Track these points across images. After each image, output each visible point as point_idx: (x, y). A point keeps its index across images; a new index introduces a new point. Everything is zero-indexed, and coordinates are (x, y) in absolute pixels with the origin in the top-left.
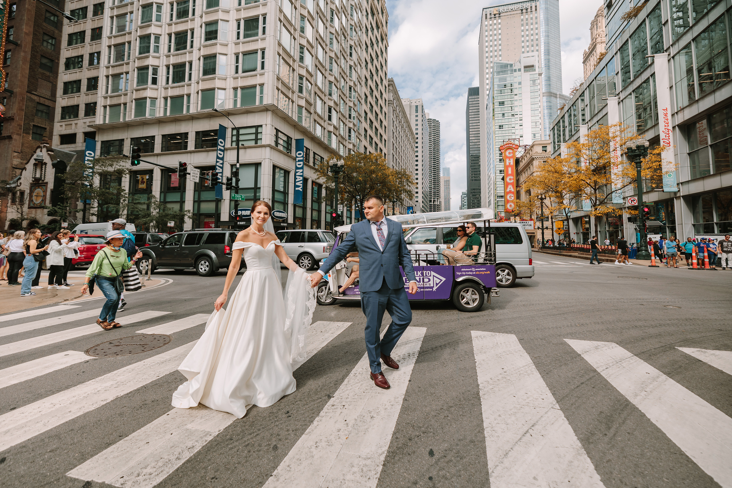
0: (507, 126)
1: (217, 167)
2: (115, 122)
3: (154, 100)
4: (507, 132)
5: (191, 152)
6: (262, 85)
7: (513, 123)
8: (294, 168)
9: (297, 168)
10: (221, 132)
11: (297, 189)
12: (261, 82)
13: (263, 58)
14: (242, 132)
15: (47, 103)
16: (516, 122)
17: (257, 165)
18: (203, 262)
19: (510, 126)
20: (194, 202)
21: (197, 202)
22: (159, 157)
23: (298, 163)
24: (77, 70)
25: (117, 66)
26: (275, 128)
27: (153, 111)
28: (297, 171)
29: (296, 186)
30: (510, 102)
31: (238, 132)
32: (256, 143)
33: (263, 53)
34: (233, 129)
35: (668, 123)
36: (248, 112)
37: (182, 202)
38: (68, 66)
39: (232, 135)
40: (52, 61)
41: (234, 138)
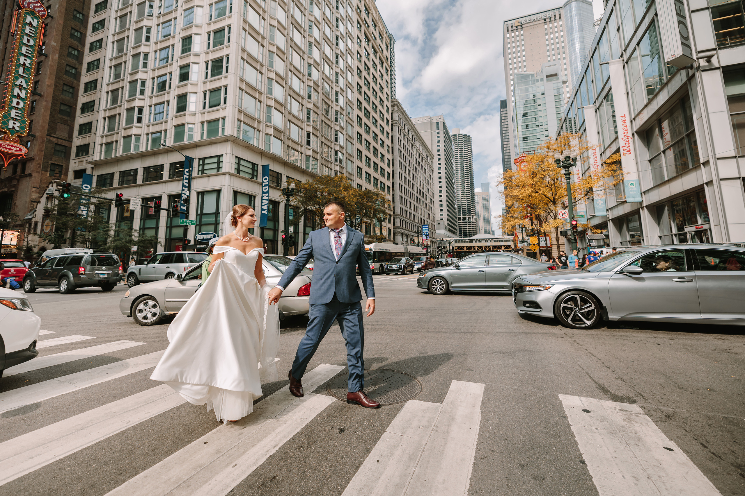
0: (531, 138)
1: (183, 195)
2: (109, 158)
3: (138, 136)
4: (532, 144)
5: (166, 182)
6: (224, 118)
7: (537, 134)
8: (261, 193)
9: (263, 193)
10: (189, 161)
11: (263, 212)
12: (223, 116)
13: (226, 94)
14: (207, 161)
15: (65, 143)
16: (542, 133)
17: (218, 192)
19: (535, 137)
20: (167, 227)
21: (170, 227)
22: (140, 188)
23: (264, 188)
24: (90, 113)
25: (112, 109)
26: (236, 157)
27: (137, 147)
28: (263, 195)
29: (263, 210)
30: (533, 113)
31: (203, 162)
32: (218, 171)
33: (226, 89)
34: (200, 159)
35: (627, 130)
36: (212, 143)
37: (157, 228)
38: (83, 111)
39: (199, 165)
40: (70, 107)
41: (201, 168)
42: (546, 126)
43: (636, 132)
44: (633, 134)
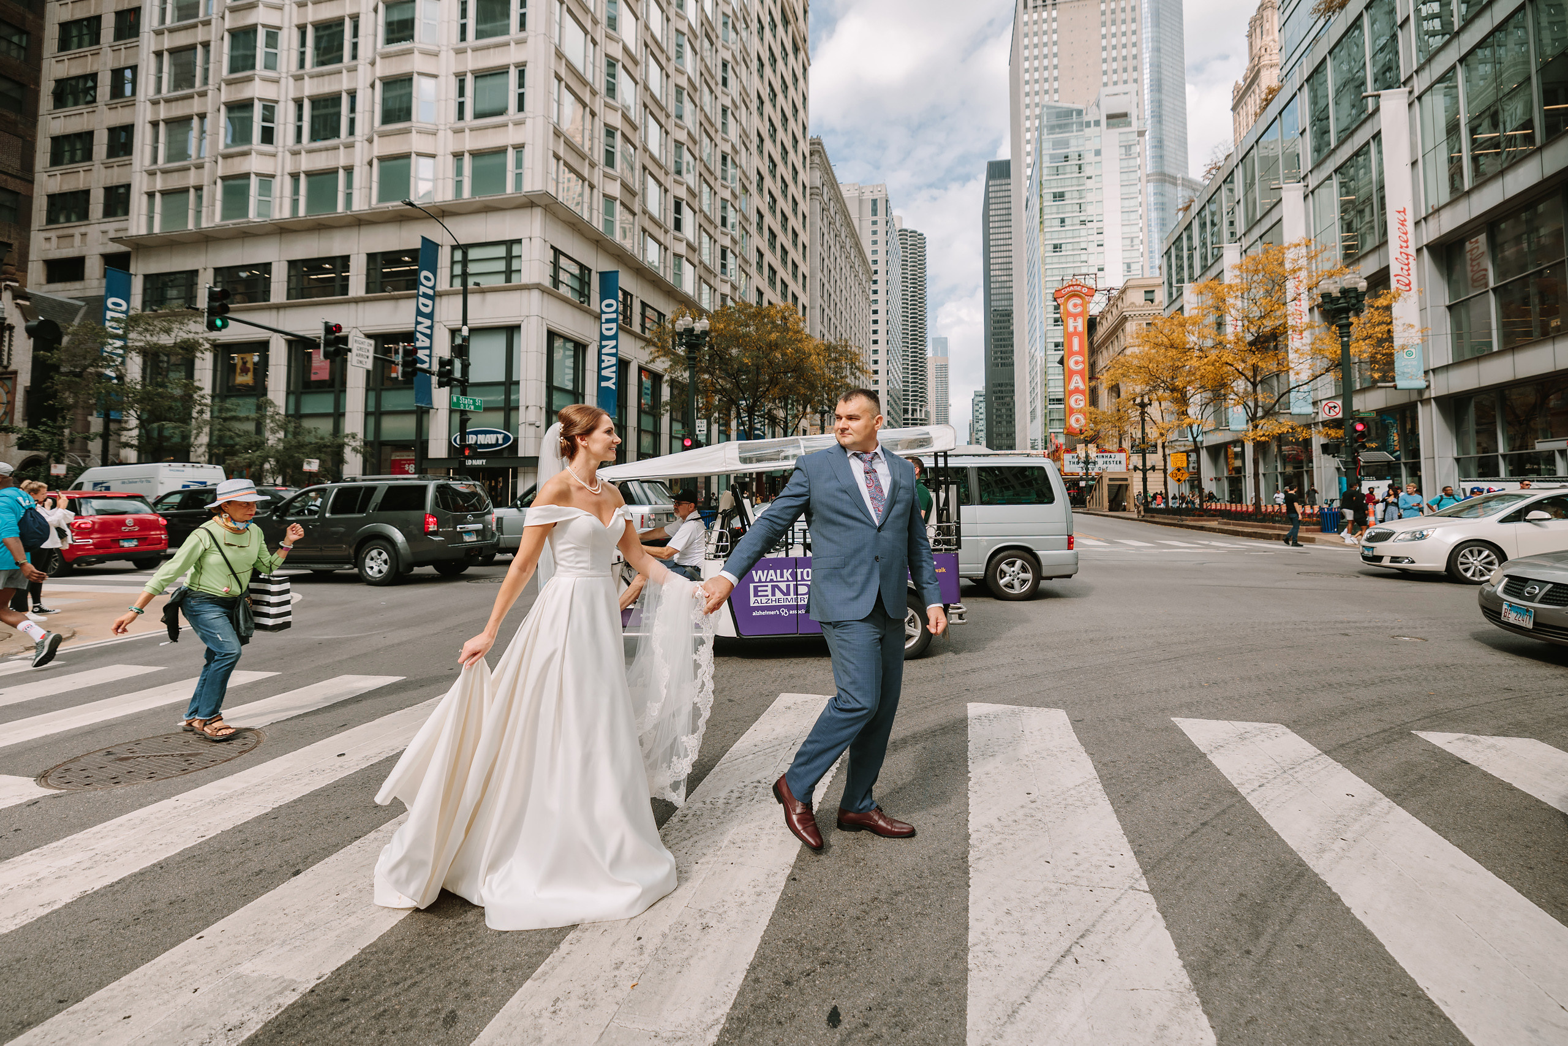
0: (1069, 247)
1: (418, 335)
2: (176, 229)
3: (266, 179)
4: (1070, 259)
5: (357, 301)
6: (519, 148)
7: (1082, 239)
8: (597, 337)
9: (603, 337)
10: (426, 255)
11: (603, 384)
12: (518, 140)
13: (521, 85)
14: (473, 254)
15: (13, 185)
16: (1091, 238)
17: (511, 331)
18: (374, 553)
19: (1076, 246)
20: (367, 414)
21: (374, 414)
22: (282, 312)
23: (604, 326)
24: (82, 108)
25: (177, 99)
26: (552, 247)
27: (264, 205)
28: (604, 343)
29: (601, 378)
30: (1076, 194)
31: (465, 254)
32: (508, 280)
33: (521, 74)
34: (454, 248)
35: (1406, 242)
36: (488, 209)
37: (338, 415)
38: (60, 100)
39: (453, 263)
40: (22, 86)
41: (458, 269)
42: (1100, 225)
43: (1426, 246)
44: (1419, 251)
